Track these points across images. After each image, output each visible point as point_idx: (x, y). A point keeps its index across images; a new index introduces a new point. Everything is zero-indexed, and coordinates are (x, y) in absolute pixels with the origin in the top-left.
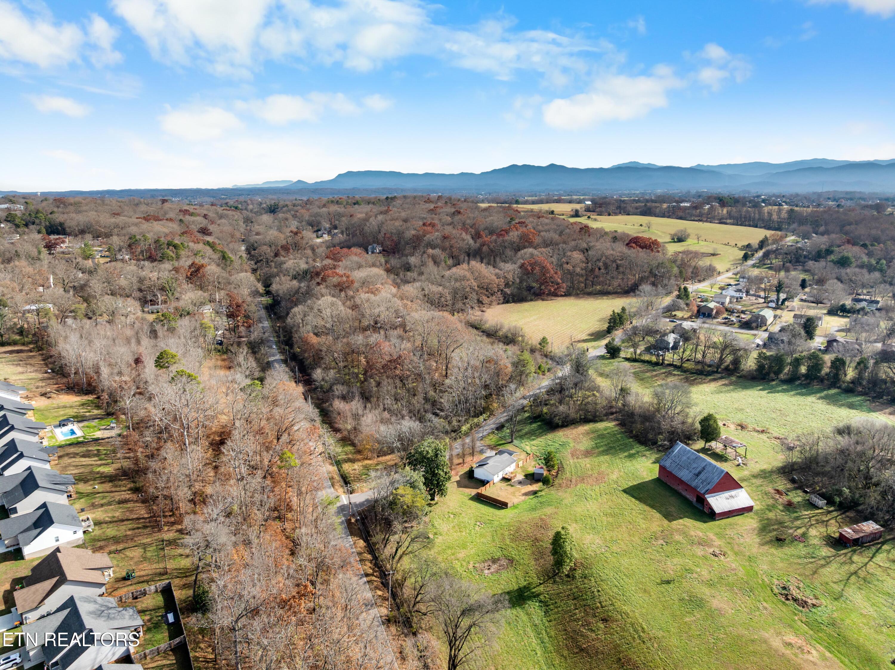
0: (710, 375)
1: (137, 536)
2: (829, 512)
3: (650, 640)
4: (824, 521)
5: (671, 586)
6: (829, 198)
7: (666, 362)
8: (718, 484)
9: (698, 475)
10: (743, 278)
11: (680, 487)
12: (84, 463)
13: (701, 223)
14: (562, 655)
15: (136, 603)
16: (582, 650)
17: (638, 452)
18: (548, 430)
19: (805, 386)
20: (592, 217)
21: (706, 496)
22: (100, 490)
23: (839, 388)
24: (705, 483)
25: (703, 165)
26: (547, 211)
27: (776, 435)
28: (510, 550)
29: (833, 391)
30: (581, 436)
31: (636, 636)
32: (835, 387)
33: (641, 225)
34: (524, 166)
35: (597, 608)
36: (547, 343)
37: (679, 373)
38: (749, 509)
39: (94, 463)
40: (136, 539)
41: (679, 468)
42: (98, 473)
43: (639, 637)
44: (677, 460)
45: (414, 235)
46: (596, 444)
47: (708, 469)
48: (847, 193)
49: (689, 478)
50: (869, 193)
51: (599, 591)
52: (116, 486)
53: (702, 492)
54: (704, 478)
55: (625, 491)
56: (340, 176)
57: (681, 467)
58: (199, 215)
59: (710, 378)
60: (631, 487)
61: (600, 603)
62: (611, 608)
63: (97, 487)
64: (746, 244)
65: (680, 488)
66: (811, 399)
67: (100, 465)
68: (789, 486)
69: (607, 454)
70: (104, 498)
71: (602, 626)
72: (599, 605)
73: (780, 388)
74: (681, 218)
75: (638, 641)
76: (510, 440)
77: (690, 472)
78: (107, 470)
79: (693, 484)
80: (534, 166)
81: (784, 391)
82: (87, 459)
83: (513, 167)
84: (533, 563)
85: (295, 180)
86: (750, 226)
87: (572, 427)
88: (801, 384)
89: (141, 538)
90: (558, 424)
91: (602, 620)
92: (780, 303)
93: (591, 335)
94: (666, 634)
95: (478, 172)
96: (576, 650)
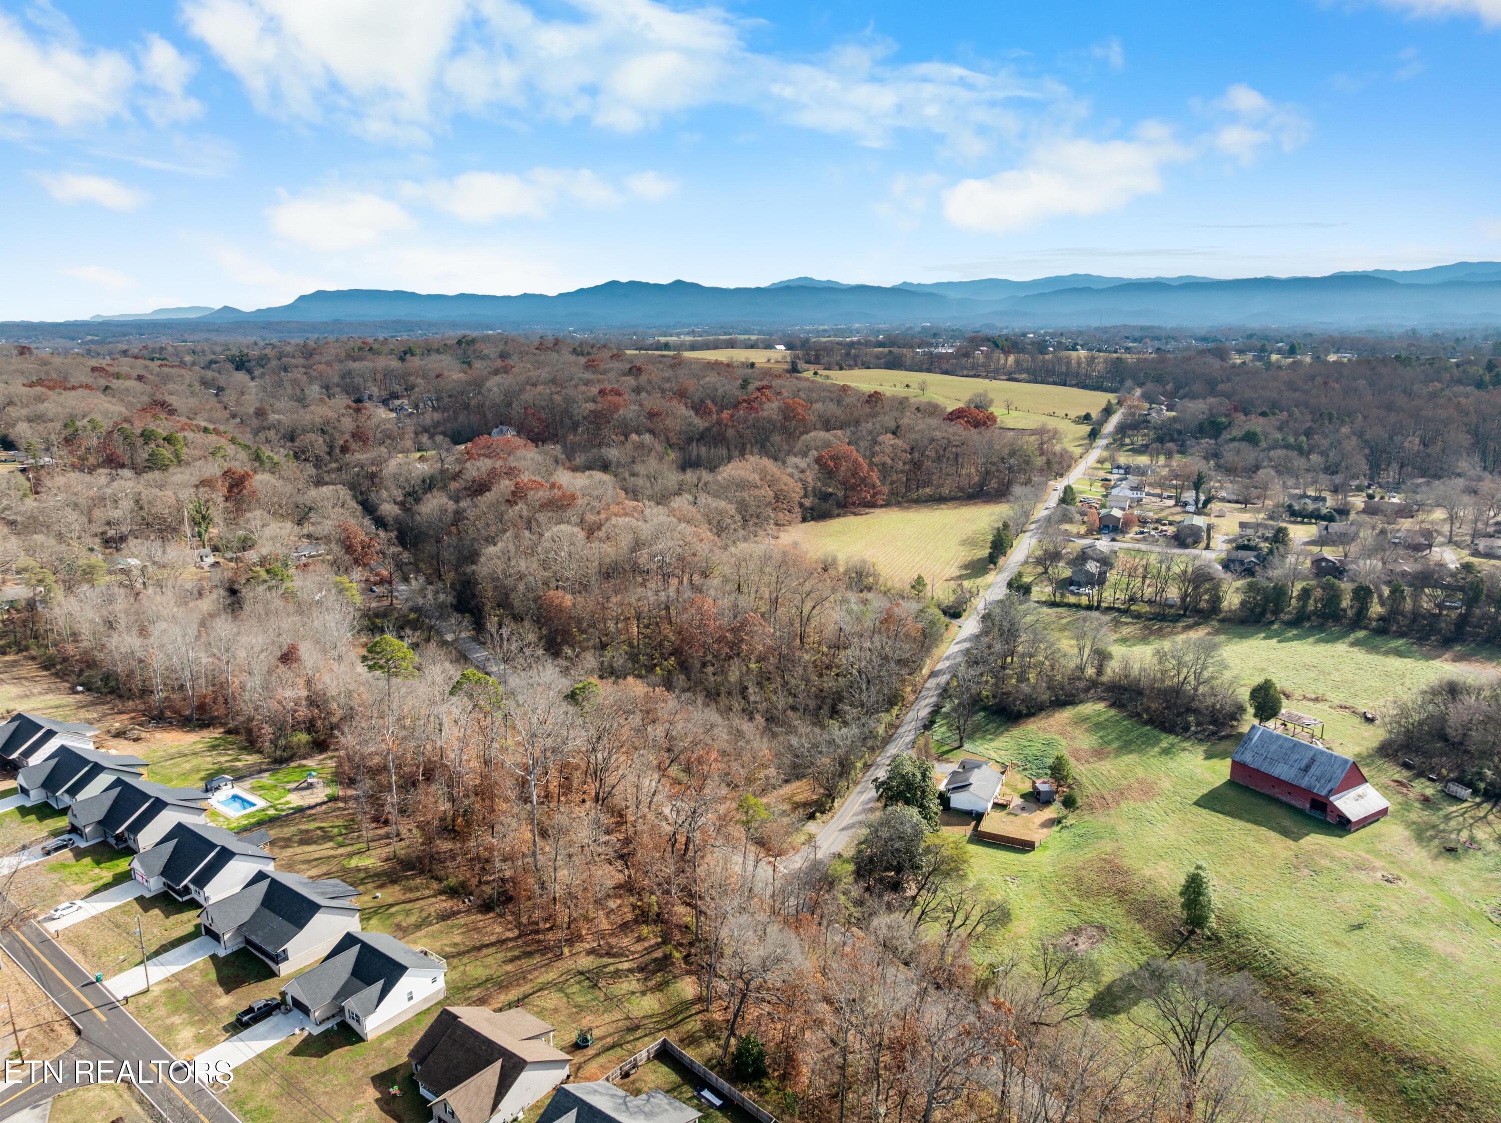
0: (1177, 621)
1: (530, 972)
2: (1479, 805)
3: (1393, 1010)
4: (1481, 818)
5: (1366, 931)
6: (1127, 338)
7: (1104, 605)
8: (1345, 779)
9: (1306, 769)
10: (1119, 467)
11: (1276, 790)
12: (317, 856)
13: (987, 381)
14: (1274, 1053)
15: (633, 1083)
16: (1300, 1040)
17: (1173, 745)
18: (1005, 723)
19: (1321, 628)
20: (820, 372)
21: (1331, 799)
22: (391, 900)
23: (1366, 628)
24: (1323, 781)
25: (911, 284)
26: (743, 363)
27: (1337, 702)
28: (1089, 912)
29: (1361, 634)
30: (1069, 729)
31: (1370, 1008)
32: (1361, 628)
33: (907, 386)
34: (632, 283)
35: (1286, 977)
36: (925, 585)
37: (1130, 620)
38: (1384, 812)
39: (332, 852)
40: (529, 977)
41: (1270, 763)
42: (358, 870)
43: (1373, 1007)
44: (1262, 751)
45: (591, 411)
46: (1101, 738)
47: (1319, 759)
48: (1142, 328)
49: (1293, 776)
50: (1172, 328)
51: (1273, 953)
52: (411, 890)
53: (1323, 793)
54: (1318, 773)
55: (1197, 803)
56: (302, 298)
57: (1273, 761)
58: (128, 377)
59: (1181, 624)
60: (1202, 797)
61: (1286, 969)
62: (1308, 974)
63: (378, 894)
64: (1084, 414)
65: (1276, 792)
66: (1341, 648)
67: (351, 855)
68: (1406, 773)
69: (1130, 752)
70: (408, 913)
71: (1309, 1001)
72: (1285, 972)
73: (1290, 635)
74: (946, 372)
75: (1377, 1015)
76: (956, 744)
77: (1292, 766)
78: (370, 861)
79: (1304, 783)
80: (647, 284)
81: (1297, 638)
82: (313, 848)
83: (613, 286)
84: (1138, 926)
85: (218, 306)
86: (1055, 383)
87: (1043, 714)
88: (1312, 627)
89: (536, 973)
90: (1020, 712)
91: (1305, 993)
92: (1200, 505)
93: (966, 567)
94: (1408, 999)
95: (552, 292)
96: (1292, 1042)
